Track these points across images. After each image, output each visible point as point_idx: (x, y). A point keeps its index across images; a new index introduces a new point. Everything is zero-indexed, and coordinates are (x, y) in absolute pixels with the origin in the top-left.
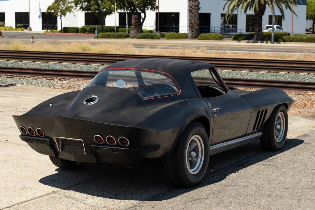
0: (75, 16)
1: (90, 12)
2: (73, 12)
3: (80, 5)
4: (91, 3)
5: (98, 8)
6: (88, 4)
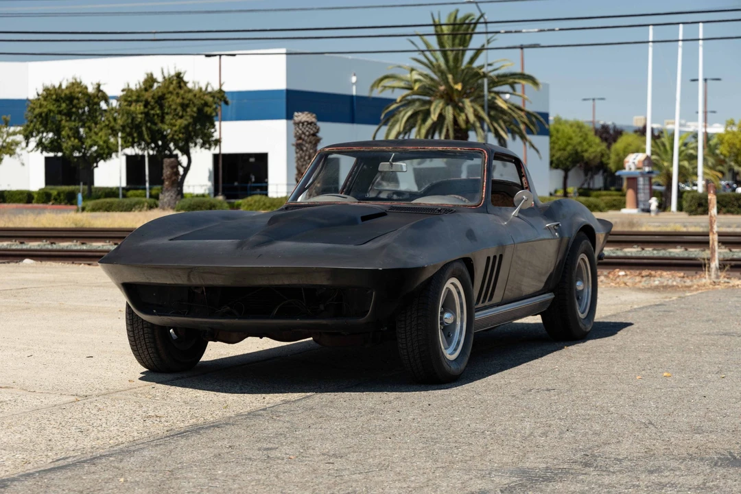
0: (23, 164)
1: (60, 154)
2: (19, 156)
3: (38, 138)
4: (63, 133)
5: (80, 144)
6: (56, 137)
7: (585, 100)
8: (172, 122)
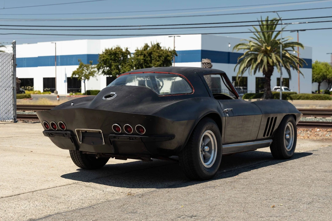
0: (97, 80)
1: (111, 76)
2: (96, 76)
3: (102, 70)
4: (112, 67)
5: (118, 72)
6: (110, 69)
7: (327, 54)
8: (154, 63)
